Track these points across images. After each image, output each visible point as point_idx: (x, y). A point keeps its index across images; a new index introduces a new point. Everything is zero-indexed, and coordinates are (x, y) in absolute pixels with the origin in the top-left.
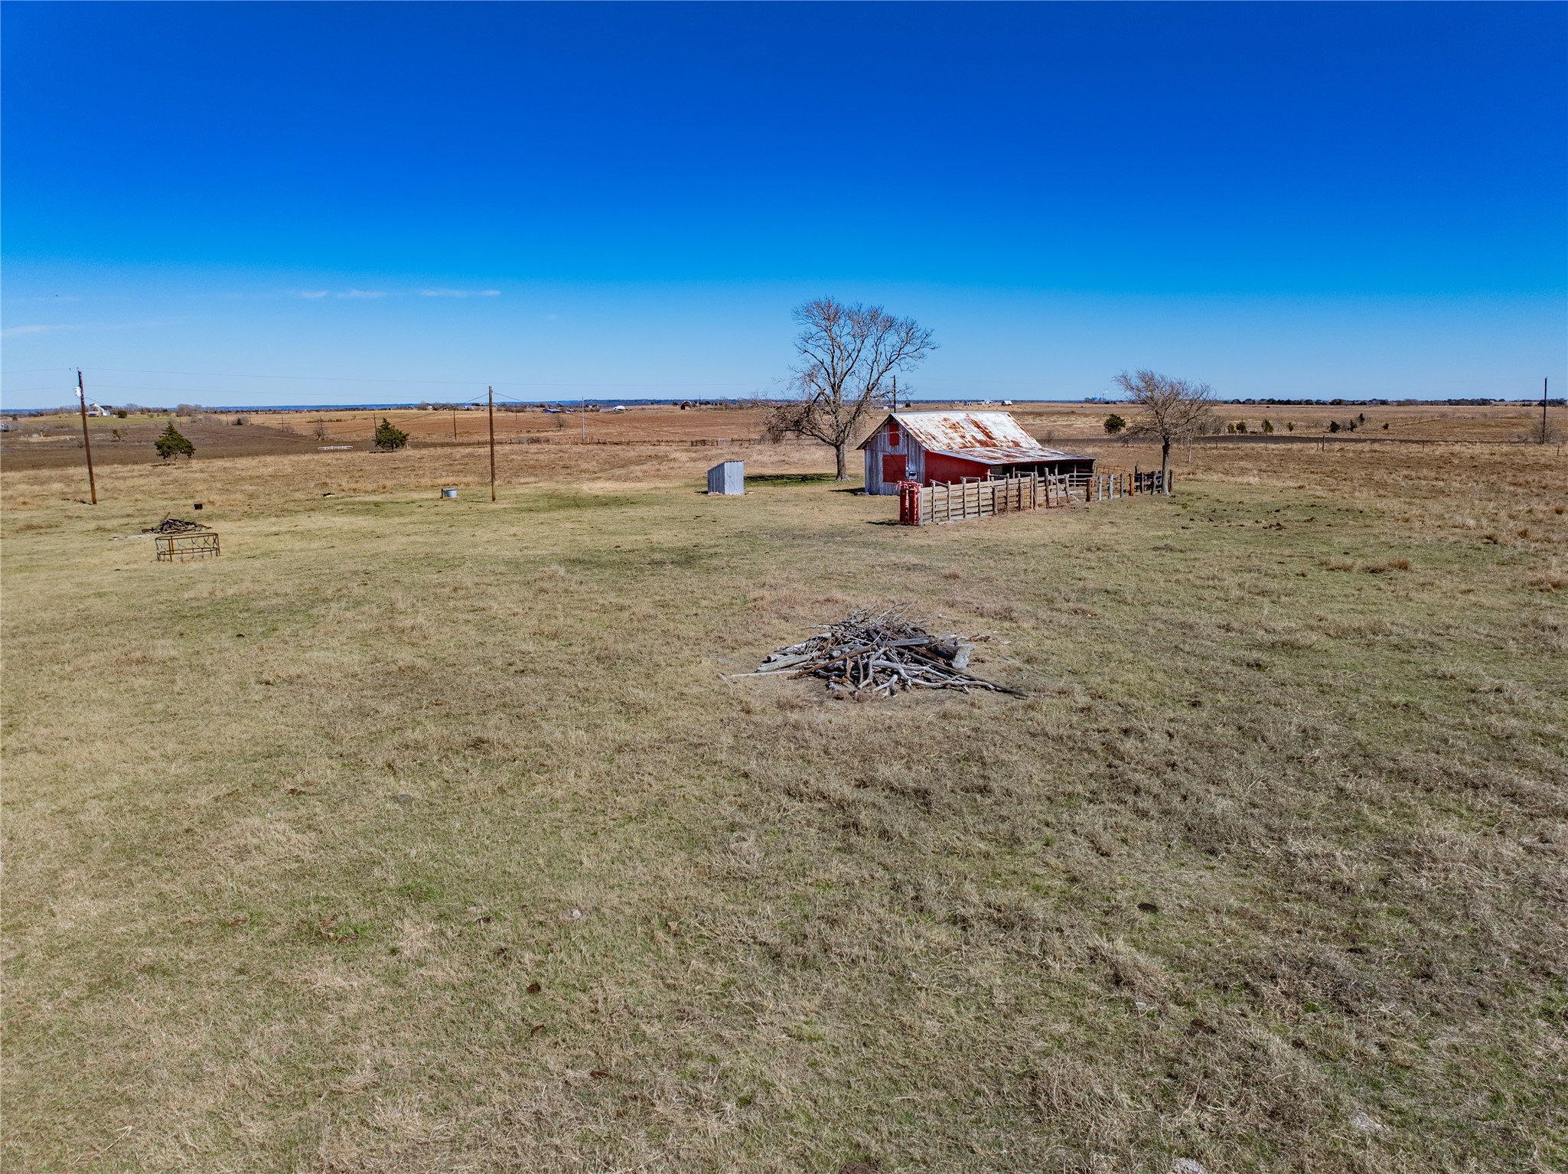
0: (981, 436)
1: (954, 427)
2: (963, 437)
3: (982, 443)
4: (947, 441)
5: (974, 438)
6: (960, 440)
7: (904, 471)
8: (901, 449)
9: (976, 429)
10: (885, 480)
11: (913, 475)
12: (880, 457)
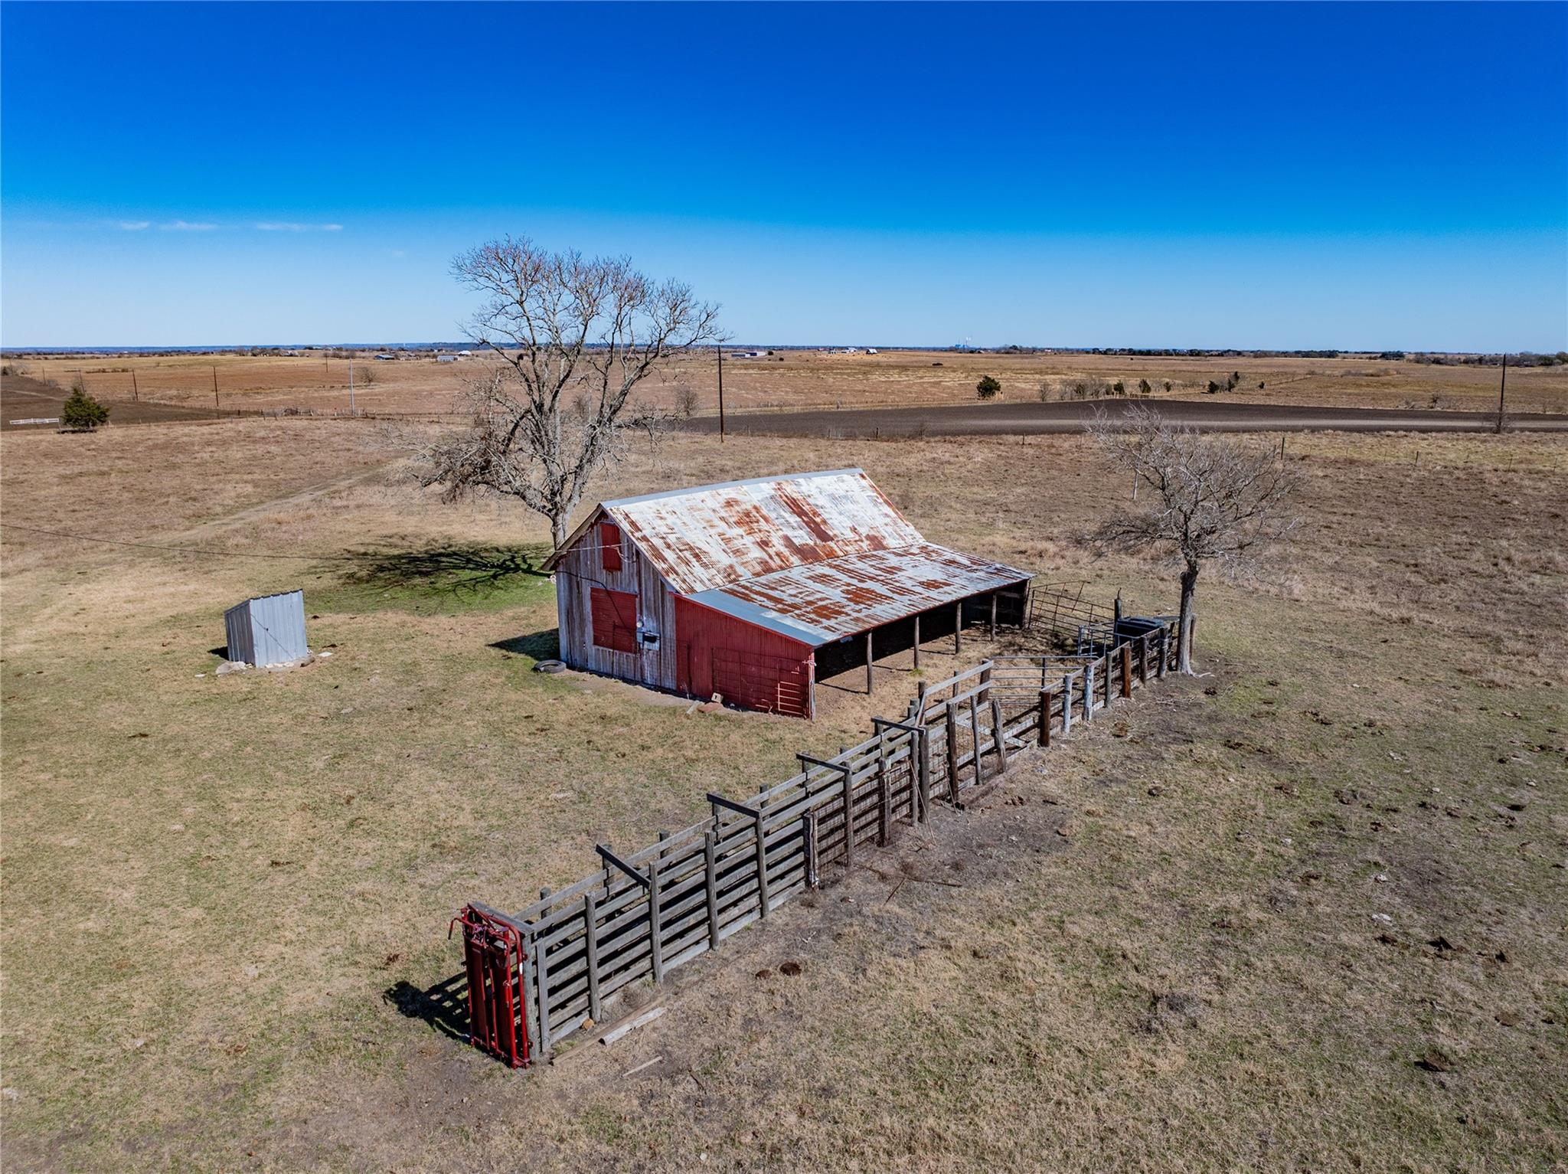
0: (803, 537)
1: (747, 520)
2: (764, 544)
3: (807, 554)
4: (725, 560)
5: (787, 540)
6: (756, 553)
7: (633, 630)
8: (625, 582)
9: (794, 519)
10: (596, 642)
11: (652, 640)
12: (587, 591)
